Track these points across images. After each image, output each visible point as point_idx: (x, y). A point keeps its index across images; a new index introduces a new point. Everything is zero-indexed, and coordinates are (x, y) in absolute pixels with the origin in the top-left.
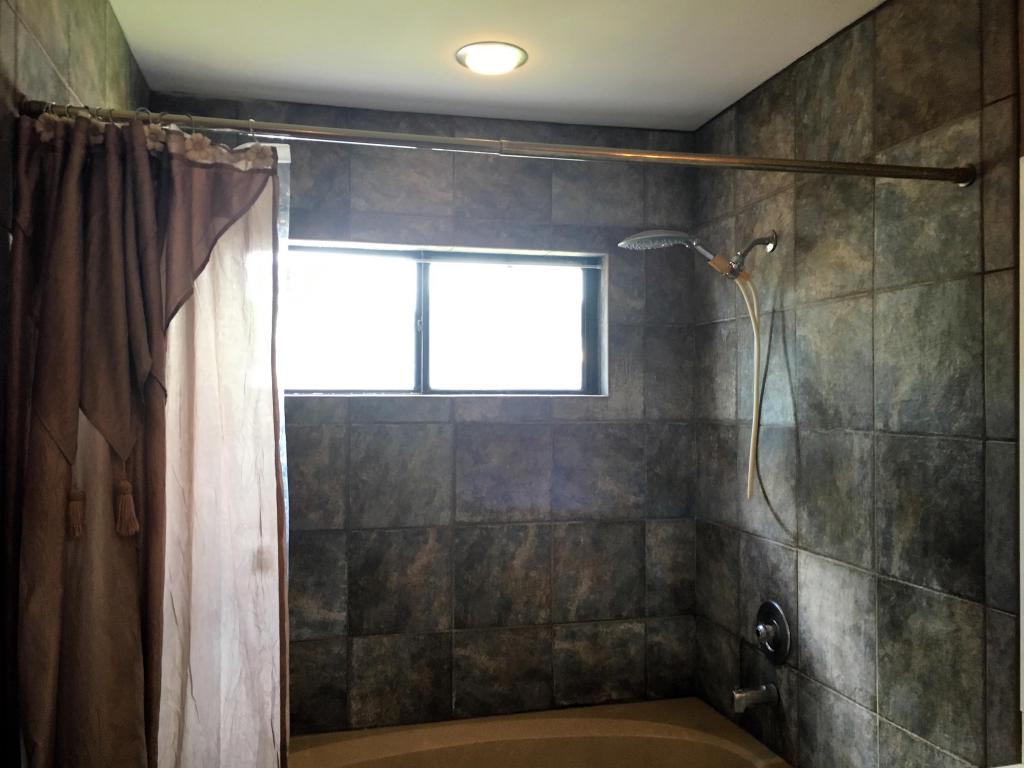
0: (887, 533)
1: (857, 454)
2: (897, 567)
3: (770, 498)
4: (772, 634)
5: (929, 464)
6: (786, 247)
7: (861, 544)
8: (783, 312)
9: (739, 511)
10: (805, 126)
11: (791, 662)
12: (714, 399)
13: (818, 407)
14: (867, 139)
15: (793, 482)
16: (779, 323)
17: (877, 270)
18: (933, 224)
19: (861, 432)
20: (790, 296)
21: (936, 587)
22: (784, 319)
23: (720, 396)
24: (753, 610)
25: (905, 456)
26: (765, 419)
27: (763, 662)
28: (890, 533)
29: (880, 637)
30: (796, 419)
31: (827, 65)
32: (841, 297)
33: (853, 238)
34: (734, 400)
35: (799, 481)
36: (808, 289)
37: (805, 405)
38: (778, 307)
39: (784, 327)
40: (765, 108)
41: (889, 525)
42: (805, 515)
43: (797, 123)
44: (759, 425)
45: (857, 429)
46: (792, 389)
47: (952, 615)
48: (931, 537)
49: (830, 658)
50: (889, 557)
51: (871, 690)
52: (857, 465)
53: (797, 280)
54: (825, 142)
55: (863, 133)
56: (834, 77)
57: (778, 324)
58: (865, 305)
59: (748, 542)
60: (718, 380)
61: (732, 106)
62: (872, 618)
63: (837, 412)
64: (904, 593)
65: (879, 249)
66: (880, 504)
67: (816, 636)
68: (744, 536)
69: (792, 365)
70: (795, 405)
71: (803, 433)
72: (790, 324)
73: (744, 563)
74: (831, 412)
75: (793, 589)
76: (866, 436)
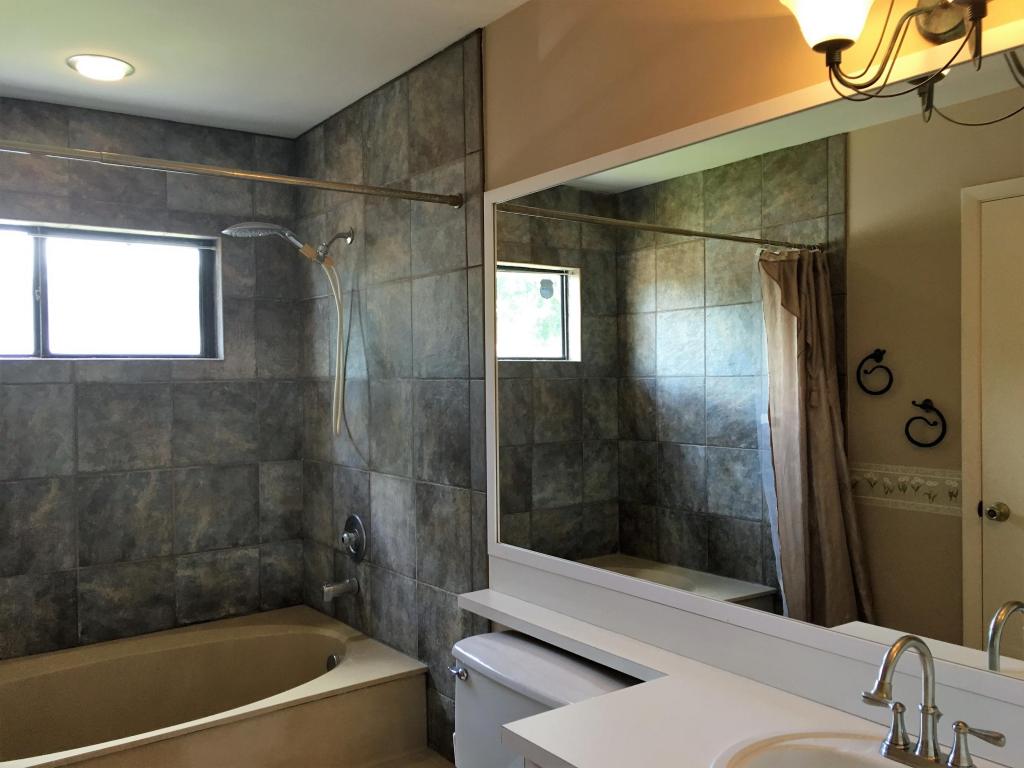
0: (421, 449)
1: (404, 396)
2: (426, 473)
3: (353, 434)
4: (354, 540)
5: (442, 399)
6: (360, 241)
7: (406, 461)
8: (358, 291)
9: (332, 449)
10: (369, 149)
11: (366, 557)
12: (314, 361)
13: (381, 363)
14: (405, 166)
15: (366, 422)
16: (356, 299)
17: (413, 263)
18: (442, 233)
19: (406, 380)
20: (363, 279)
21: (447, 483)
22: (359, 297)
23: (318, 357)
24: (342, 526)
25: (429, 395)
26: (348, 373)
27: (349, 563)
28: (423, 450)
29: (417, 524)
30: (368, 372)
31: (381, 106)
32: (393, 281)
33: (400, 237)
34: (328, 361)
35: (370, 419)
36: (374, 274)
37: (373, 362)
38: (355, 288)
39: (359, 302)
40: (343, 130)
41: (422, 445)
42: (374, 445)
43: (364, 146)
44: (345, 380)
45: (404, 378)
46: (365, 350)
47: (455, 500)
48: (444, 449)
49: (390, 547)
50: (421, 466)
51: (413, 564)
52: (403, 404)
53: (366, 266)
54: (381, 164)
55: (403, 161)
56: (385, 116)
57: (356, 301)
58: (406, 287)
59: (338, 473)
60: (317, 345)
61: (322, 123)
62: (413, 512)
63: (392, 367)
64: (429, 490)
65: (413, 247)
66: (417, 430)
67: (381, 534)
68: (336, 468)
69: (365, 333)
70: (367, 362)
71: (373, 384)
72: (363, 301)
73: (336, 489)
74: (389, 366)
75: (367, 502)
76: (408, 382)
